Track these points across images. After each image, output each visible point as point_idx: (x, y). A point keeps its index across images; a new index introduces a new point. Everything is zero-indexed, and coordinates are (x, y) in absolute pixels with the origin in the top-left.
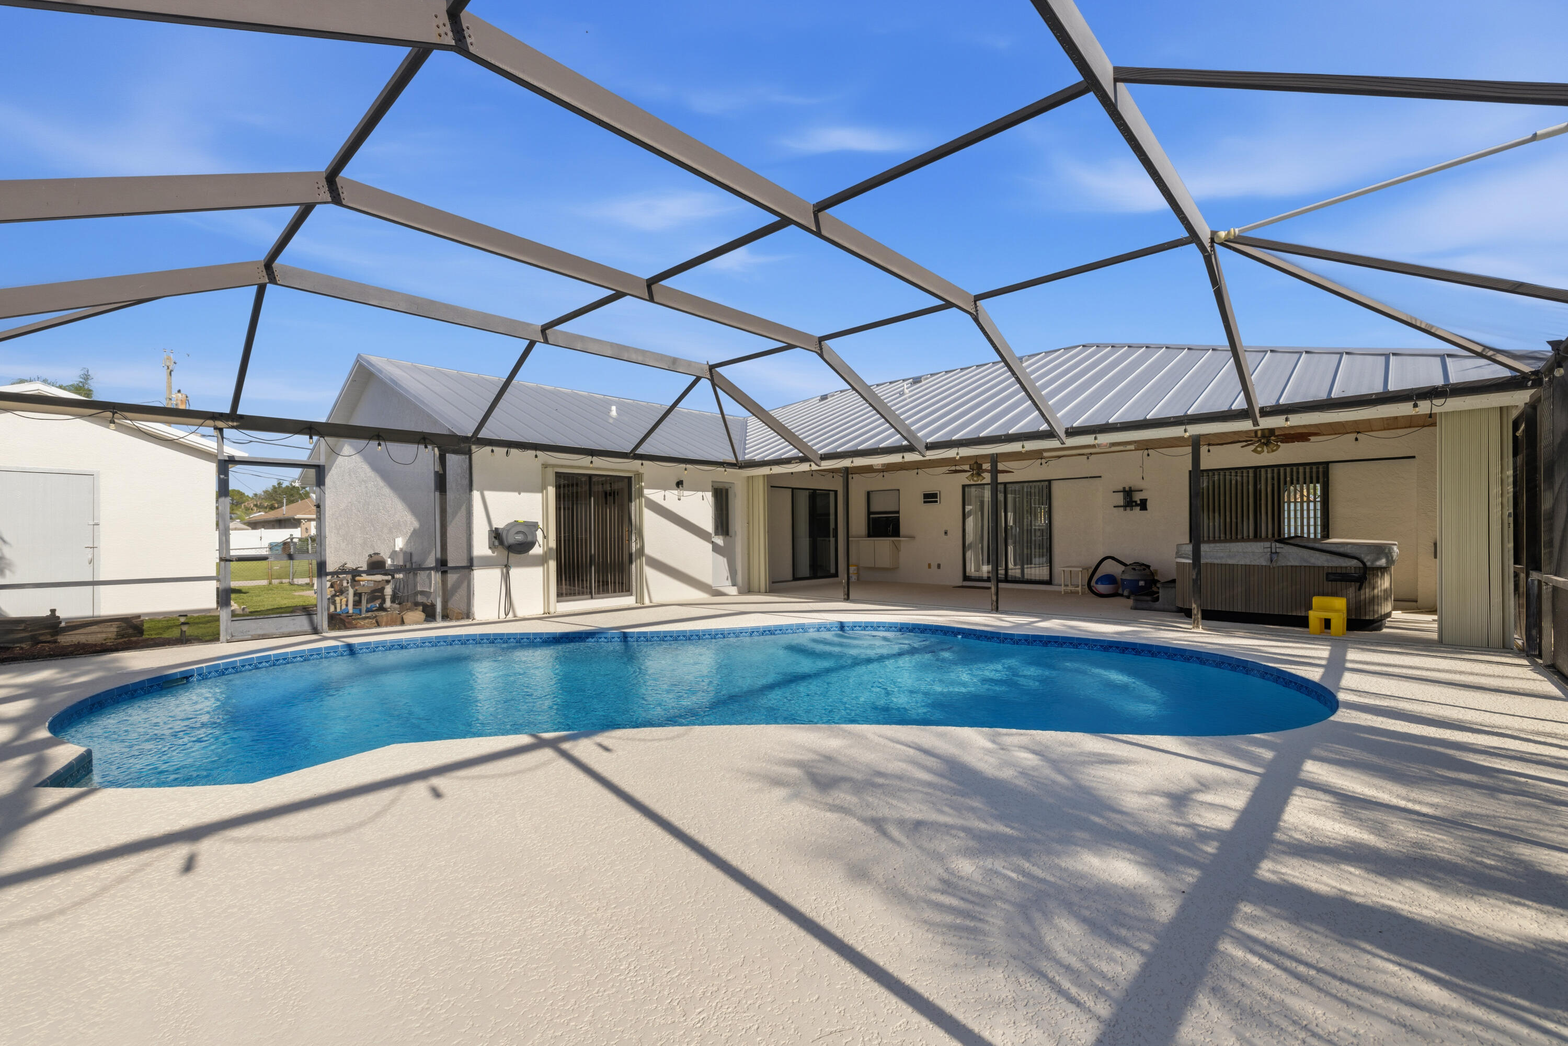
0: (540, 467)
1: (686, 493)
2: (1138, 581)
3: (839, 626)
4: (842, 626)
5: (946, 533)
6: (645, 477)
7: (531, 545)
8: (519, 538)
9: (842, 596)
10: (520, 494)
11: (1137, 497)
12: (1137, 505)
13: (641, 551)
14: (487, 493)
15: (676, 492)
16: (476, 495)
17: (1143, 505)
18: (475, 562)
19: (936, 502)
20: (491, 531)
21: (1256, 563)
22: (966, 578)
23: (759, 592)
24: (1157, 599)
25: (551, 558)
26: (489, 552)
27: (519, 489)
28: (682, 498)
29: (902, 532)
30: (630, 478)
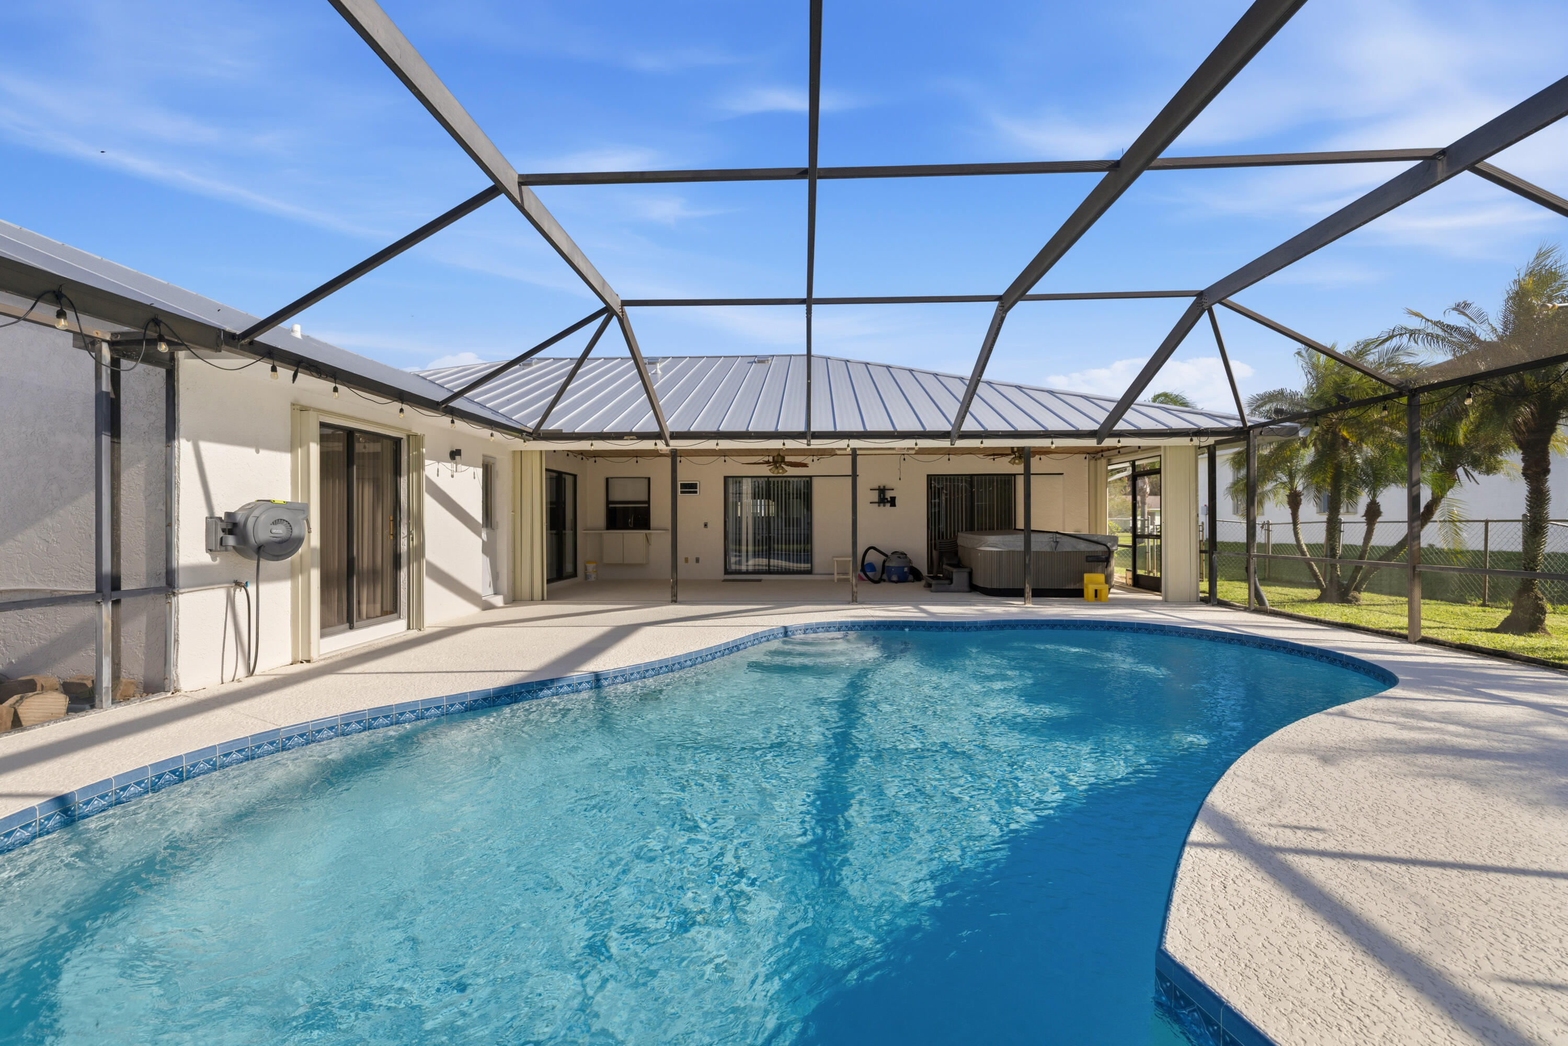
0: (288, 408)
1: (462, 467)
2: (903, 567)
3: (783, 631)
4: (786, 631)
5: (706, 525)
6: (427, 441)
7: (298, 541)
8: (280, 531)
9: (669, 597)
10: (258, 452)
11: (889, 495)
12: (888, 502)
13: (418, 552)
14: (204, 446)
15: (449, 465)
16: (184, 447)
17: (893, 502)
18: (181, 579)
19: (696, 492)
20: (211, 518)
21: (1043, 550)
22: (727, 572)
23: (532, 600)
24: (951, 582)
25: (313, 566)
26: (206, 559)
27: (258, 445)
28: (455, 474)
29: (652, 525)
30: (397, 442)
